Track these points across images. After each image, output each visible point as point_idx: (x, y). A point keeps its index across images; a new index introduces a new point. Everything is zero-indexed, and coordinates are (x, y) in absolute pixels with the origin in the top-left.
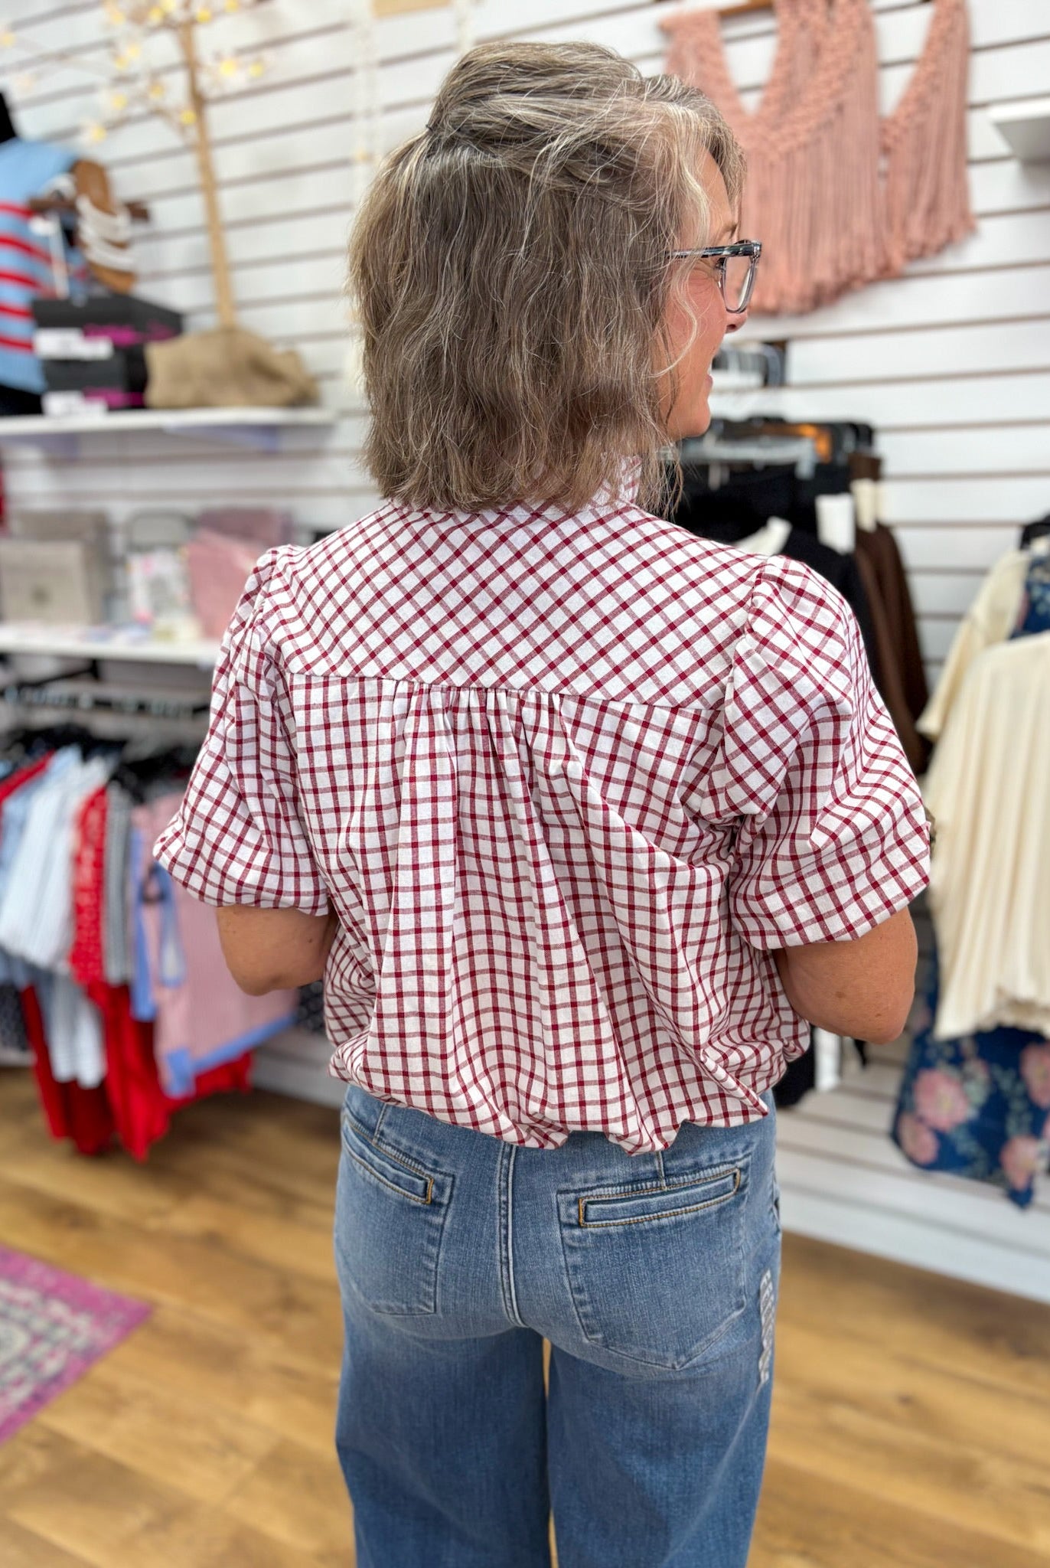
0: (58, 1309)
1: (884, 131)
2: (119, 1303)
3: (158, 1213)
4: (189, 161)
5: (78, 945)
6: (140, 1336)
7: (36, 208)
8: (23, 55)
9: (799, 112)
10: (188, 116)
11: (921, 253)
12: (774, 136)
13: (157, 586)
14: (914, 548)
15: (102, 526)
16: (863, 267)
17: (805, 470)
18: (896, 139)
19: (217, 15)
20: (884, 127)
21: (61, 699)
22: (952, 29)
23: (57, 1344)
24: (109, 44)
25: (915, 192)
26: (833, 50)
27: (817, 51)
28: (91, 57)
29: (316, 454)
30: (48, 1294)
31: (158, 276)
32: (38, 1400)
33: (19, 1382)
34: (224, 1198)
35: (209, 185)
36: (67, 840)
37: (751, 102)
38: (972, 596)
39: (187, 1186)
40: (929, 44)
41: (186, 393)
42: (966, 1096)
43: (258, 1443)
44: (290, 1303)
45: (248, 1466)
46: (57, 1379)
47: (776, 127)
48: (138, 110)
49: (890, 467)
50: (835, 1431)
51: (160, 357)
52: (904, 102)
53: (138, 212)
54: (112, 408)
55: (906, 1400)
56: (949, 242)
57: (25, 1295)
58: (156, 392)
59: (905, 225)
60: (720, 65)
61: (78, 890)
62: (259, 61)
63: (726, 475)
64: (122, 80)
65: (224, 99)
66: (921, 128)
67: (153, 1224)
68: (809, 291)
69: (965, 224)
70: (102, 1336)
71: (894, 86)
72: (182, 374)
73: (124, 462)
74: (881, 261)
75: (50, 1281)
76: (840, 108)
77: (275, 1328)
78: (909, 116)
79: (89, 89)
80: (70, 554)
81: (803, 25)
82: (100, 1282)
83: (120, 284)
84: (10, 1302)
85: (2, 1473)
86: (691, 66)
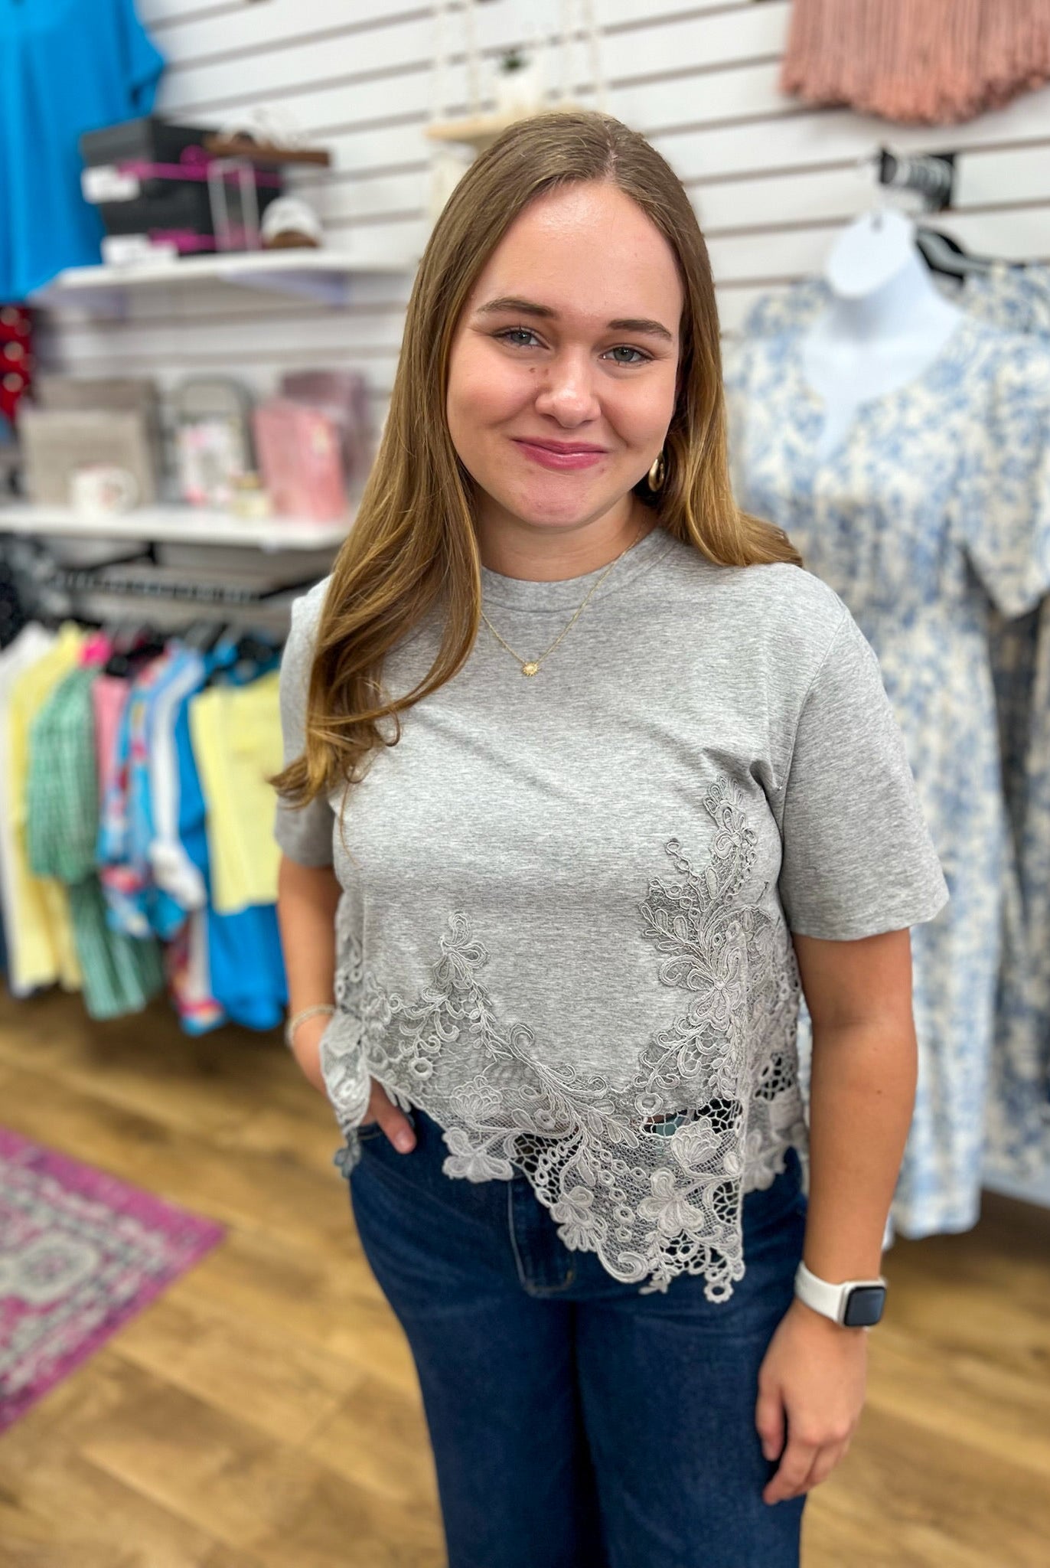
0: (130, 1227)
2: (191, 1224)
3: (230, 1128)
6: (214, 1259)
13: (207, 460)
15: (152, 395)
21: (118, 584)
23: (130, 1265)
29: (390, 308)
30: (121, 1211)
32: (111, 1324)
33: (90, 1306)
39: (259, 1100)
43: (342, 1380)
45: (330, 1405)
46: (131, 1305)
50: (963, 1385)
57: (98, 1211)
67: (226, 1139)
68: (978, 90)
70: (175, 1257)
73: (179, 322)
75: (121, 1197)
80: (127, 427)
82: (172, 1199)
84: (81, 1219)
85: (73, 1404)
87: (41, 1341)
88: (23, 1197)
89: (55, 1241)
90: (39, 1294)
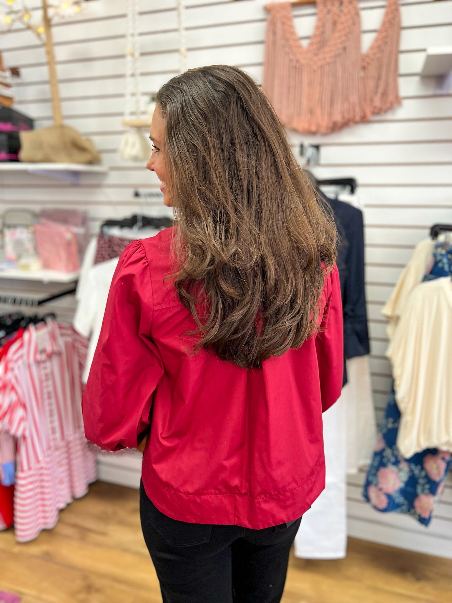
1: (363, 60)
4: (42, 51)
9: (327, 49)
10: (42, 30)
11: (378, 112)
12: (315, 58)
13: (18, 243)
16: (354, 116)
18: (368, 64)
20: (364, 58)
22: (394, 18)
25: (377, 86)
26: (342, 23)
27: (335, 23)
29: (98, 186)
35: (51, 62)
37: (305, 43)
40: (384, 24)
41: (39, 155)
42: (399, 478)
47: (316, 55)
51: (27, 137)
52: (372, 48)
56: (390, 108)
58: (24, 154)
59: (372, 100)
60: (291, 26)
65: (61, 24)
66: (380, 59)
68: (331, 125)
69: (398, 101)
71: (367, 41)
72: (38, 146)
74: (362, 114)
76: (345, 49)
78: (374, 54)
81: (329, 12)
83: (6, 103)
86: (279, 25)
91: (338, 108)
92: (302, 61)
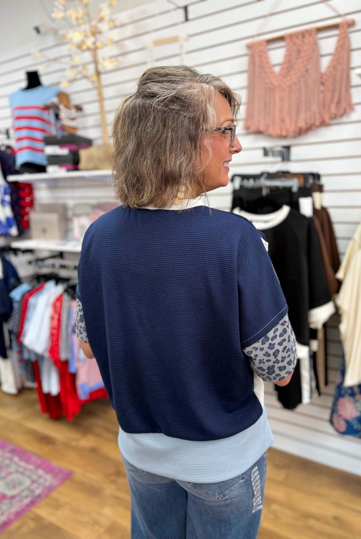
0: (41, 472)
1: (322, 77)
2: (61, 471)
3: (76, 440)
4: (95, 92)
5: (52, 347)
6: (68, 483)
7: (46, 108)
8: (43, 59)
9: (293, 72)
10: (95, 78)
11: (335, 117)
12: (285, 80)
13: (82, 228)
14: (335, 215)
15: (65, 208)
16: (315, 122)
17: (295, 189)
18: (326, 80)
19: (104, 45)
20: (322, 76)
21: (49, 265)
22: (344, 44)
23: (40, 484)
24: (70, 56)
25: (333, 97)
26: (304, 52)
27: (299, 52)
28: (64, 60)
30: (38, 466)
31: (85, 128)
32: (32, 503)
33: (26, 497)
34: (98, 435)
35: (101, 100)
36: (49, 312)
37: (277, 69)
38: (354, 231)
39: (86, 431)
40: (337, 49)
41: (91, 165)
42: (356, 408)
44: (119, 474)
45: (102, 530)
46: (39, 496)
47: (285, 77)
48: (79, 76)
49: (326, 188)
50: (309, 528)
51: (84, 154)
52: (329, 68)
53: (79, 108)
54: (68, 170)
55: (335, 518)
56: (344, 113)
57: (31, 467)
58: (82, 164)
59: (329, 108)
60: (267, 58)
61: (52, 328)
62: (117, 60)
63: (269, 191)
64: (74, 67)
65: (106, 72)
66: (334, 76)
67: (74, 444)
68: (297, 130)
69: (350, 107)
70: (55, 482)
71: (325, 62)
72: (90, 159)
73: (73, 187)
74: (321, 120)
75: (39, 462)
76: (307, 71)
77: (113, 482)
78: (330, 72)
79: (63, 70)
80: (54, 217)
81: (294, 44)
82: (55, 463)
83: (72, 131)
84: (25, 469)
85: (19, 528)
86: (257, 58)
87: (11, 507)
88: (7, 462)
89: (16, 476)
90: (10, 493)
91: (302, 116)
92: (275, 83)
